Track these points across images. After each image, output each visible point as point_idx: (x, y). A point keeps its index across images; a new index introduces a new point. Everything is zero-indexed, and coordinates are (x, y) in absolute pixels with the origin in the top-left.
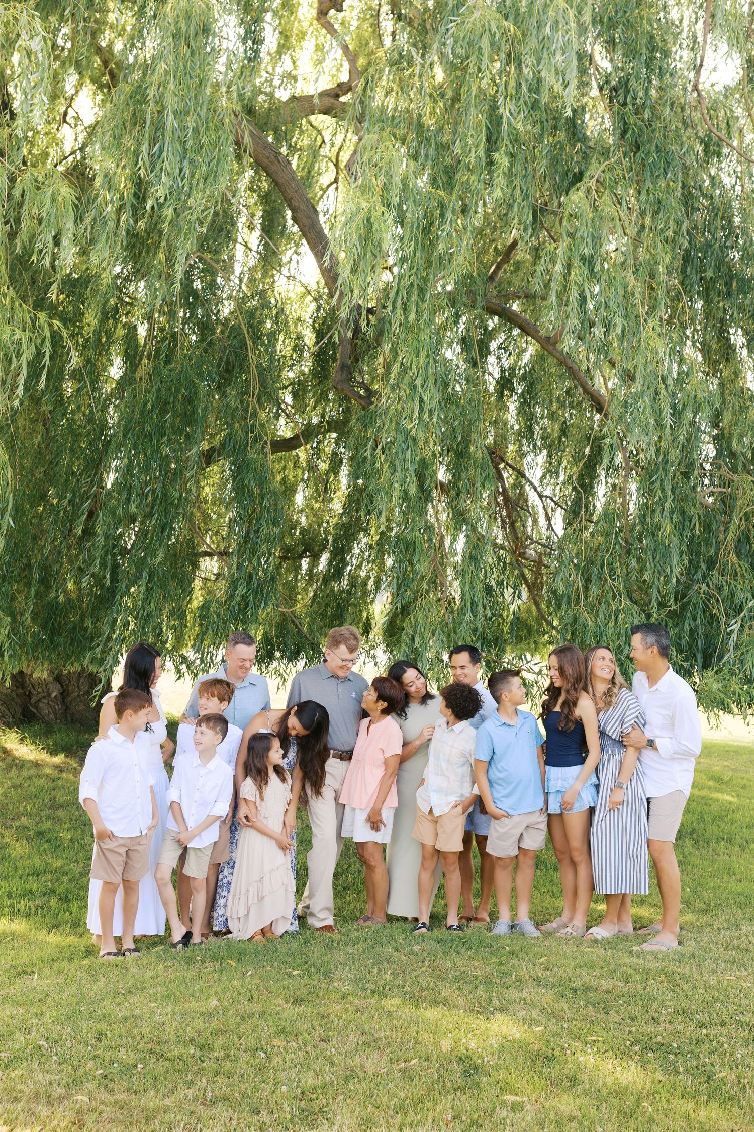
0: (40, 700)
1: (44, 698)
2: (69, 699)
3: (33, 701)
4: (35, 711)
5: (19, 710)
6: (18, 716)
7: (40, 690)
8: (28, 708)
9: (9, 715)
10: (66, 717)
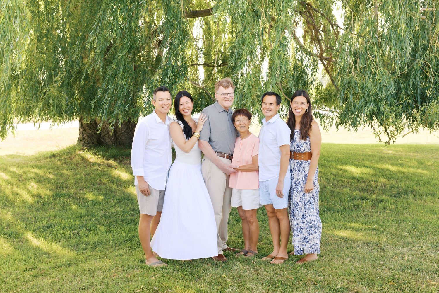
0: (104, 135)
1: (106, 134)
2: (118, 135)
3: (102, 136)
4: (102, 140)
5: (95, 140)
6: (95, 143)
7: (104, 131)
8: (100, 139)
9: (91, 142)
10: (117, 142)
